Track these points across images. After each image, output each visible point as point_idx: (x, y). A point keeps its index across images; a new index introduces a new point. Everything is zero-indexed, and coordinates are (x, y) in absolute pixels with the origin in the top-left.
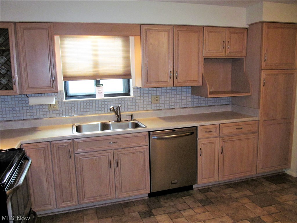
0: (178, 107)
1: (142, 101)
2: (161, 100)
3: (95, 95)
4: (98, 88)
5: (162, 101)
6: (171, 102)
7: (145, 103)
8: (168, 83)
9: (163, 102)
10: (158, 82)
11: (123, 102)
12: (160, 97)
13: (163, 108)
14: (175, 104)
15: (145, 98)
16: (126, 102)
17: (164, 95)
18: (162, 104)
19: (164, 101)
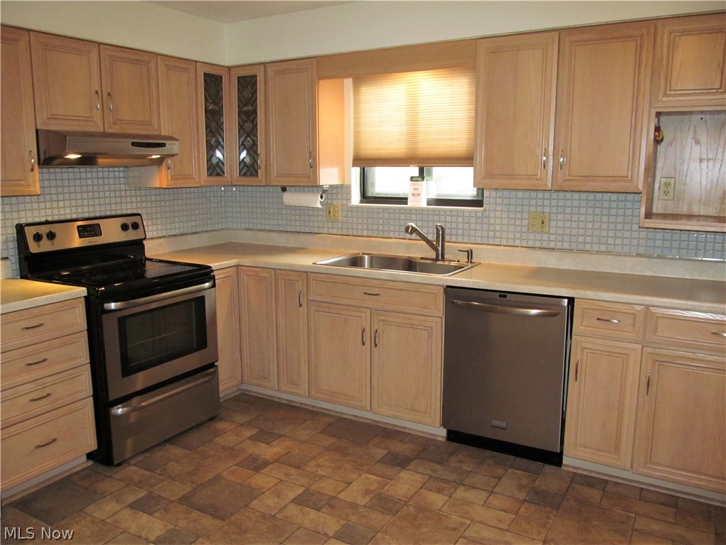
0: (603, 248)
1: (505, 221)
2: (553, 224)
3: (407, 199)
4: (413, 185)
5: (557, 227)
6: (581, 232)
7: (511, 228)
8: (538, 180)
9: (560, 231)
10: (512, 176)
11: (460, 219)
12: (553, 217)
13: (559, 245)
14: (596, 240)
15: (512, 215)
16: (466, 220)
17: (564, 213)
18: (556, 234)
19: (564, 228)
